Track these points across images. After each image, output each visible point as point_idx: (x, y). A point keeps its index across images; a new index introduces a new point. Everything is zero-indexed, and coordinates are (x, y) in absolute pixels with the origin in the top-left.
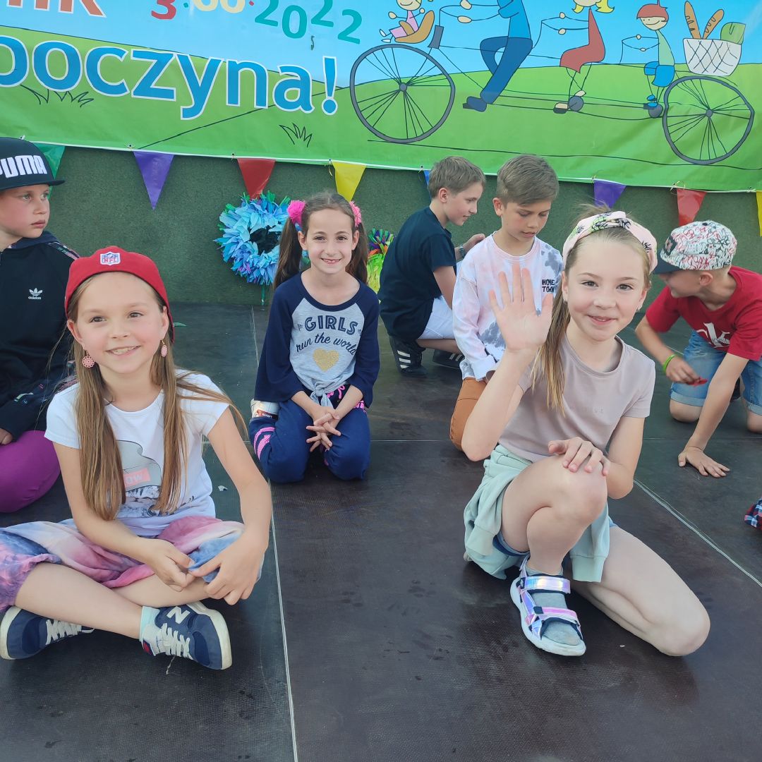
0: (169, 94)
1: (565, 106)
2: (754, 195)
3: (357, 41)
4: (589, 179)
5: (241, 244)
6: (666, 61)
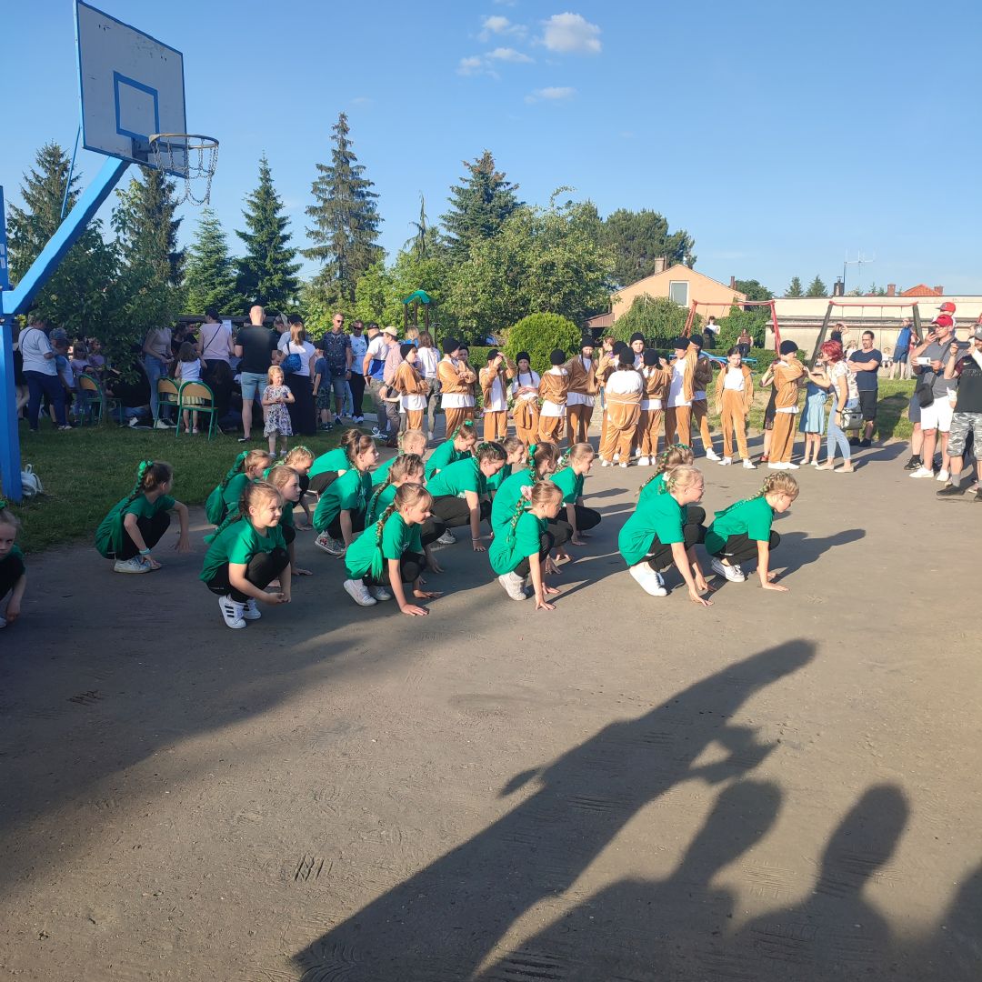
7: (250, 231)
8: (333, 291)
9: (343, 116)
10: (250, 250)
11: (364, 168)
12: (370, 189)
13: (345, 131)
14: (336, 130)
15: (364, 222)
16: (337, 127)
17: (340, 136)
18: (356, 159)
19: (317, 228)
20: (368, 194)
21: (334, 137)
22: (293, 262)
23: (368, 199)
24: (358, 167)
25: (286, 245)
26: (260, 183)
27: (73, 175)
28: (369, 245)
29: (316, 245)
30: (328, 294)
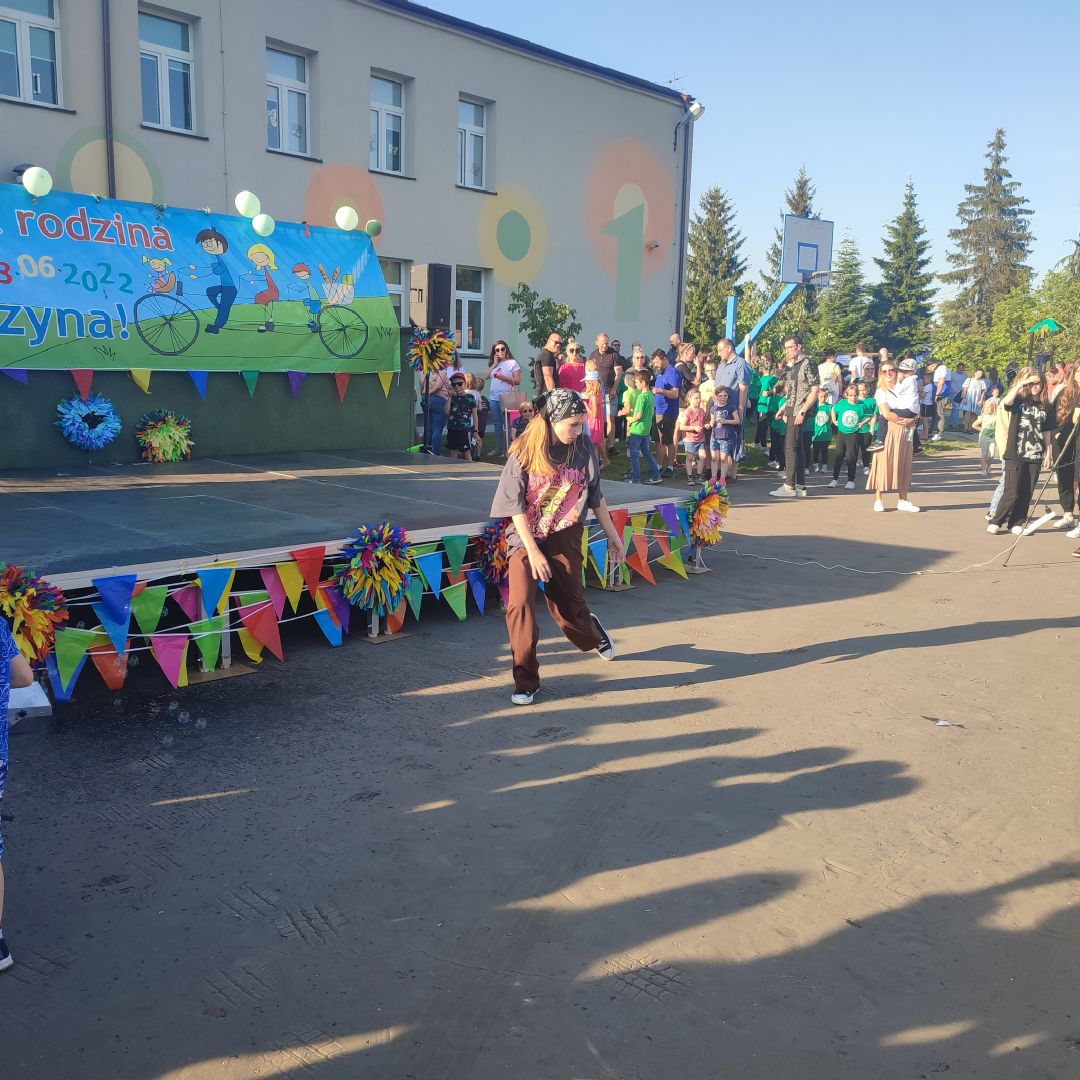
0: (20, 331)
1: (263, 328)
2: (377, 374)
3: (131, 292)
4: (284, 370)
5: (77, 424)
6: (315, 297)
7: (888, 258)
8: (969, 316)
9: (1001, 132)
10: (886, 277)
11: (1019, 184)
12: (1023, 206)
13: (1000, 145)
14: (991, 148)
15: (1013, 242)
16: (993, 144)
17: (994, 154)
18: (1010, 176)
19: (958, 251)
20: (1021, 211)
21: (987, 156)
22: (929, 287)
23: (1020, 217)
24: (1012, 184)
25: (924, 271)
26: (904, 209)
27: (729, 214)
28: (1015, 266)
29: (956, 269)
30: (963, 319)
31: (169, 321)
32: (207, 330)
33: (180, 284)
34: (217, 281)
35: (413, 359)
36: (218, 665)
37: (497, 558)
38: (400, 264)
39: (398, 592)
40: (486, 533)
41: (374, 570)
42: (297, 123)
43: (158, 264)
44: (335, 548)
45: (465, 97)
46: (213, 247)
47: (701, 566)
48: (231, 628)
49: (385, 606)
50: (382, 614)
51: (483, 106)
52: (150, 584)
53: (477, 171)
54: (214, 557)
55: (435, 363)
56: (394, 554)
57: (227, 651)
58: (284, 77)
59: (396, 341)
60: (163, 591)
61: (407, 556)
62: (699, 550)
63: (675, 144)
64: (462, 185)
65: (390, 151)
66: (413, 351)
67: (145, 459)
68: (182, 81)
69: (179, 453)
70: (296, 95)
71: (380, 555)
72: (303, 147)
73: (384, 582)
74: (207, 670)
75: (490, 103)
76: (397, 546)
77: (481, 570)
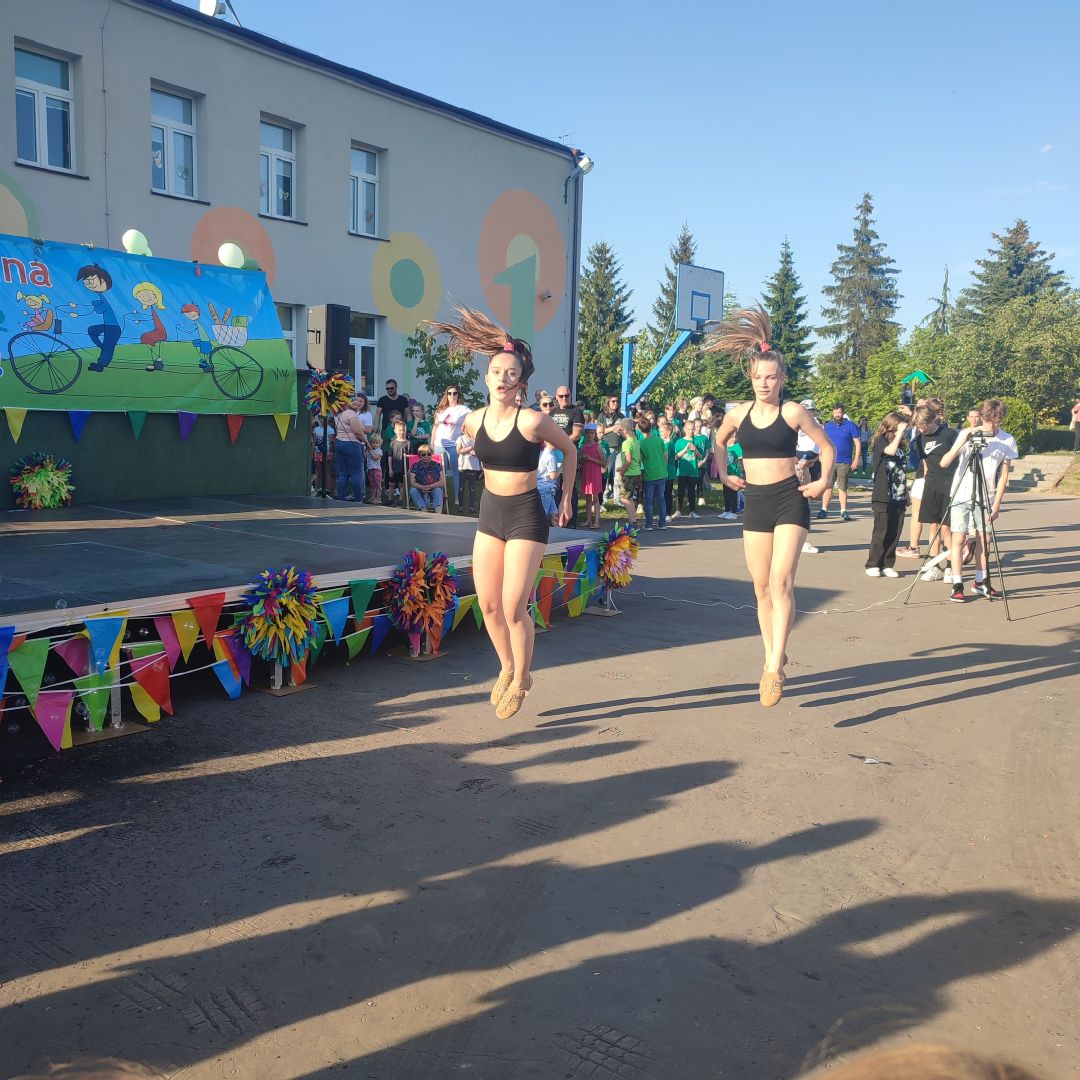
1: (153, 367)
2: (273, 416)
3: (5, 330)
4: (174, 411)
6: (204, 339)
8: (844, 368)
9: (867, 196)
11: (886, 245)
12: (890, 266)
13: (868, 209)
14: (860, 210)
15: (882, 299)
16: (861, 207)
17: (862, 217)
18: (878, 237)
19: (832, 306)
20: (889, 271)
21: (856, 219)
22: (806, 341)
23: (887, 275)
24: (879, 245)
25: (801, 324)
26: (781, 266)
27: (616, 267)
28: (884, 323)
29: (832, 324)
30: (839, 371)
31: (47, 358)
32: (89, 369)
33: (58, 323)
34: (99, 319)
35: (312, 401)
36: (107, 722)
37: (408, 603)
38: (290, 309)
39: (302, 640)
40: (396, 576)
41: (278, 618)
42: (182, 164)
43: (35, 301)
44: (237, 594)
45: (357, 145)
46: (96, 284)
47: (612, 608)
48: (122, 682)
49: (289, 656)
50: (286, 665)
51: (375, 154)
52: (31, 636)
53: (370, 218)
54: (103, 606)
55: (334, 406)
56: (299, 599)
57: (117, 707)
58: (170, 120)
59: (293, 383)
60: (44, 645)
61: (313, 602)
62: (610, 593)
63: (566, 197)
64: (354, 232)
65: (281, 197)
66: (311, 394)
67: (21, 506)
68: (61, 120)
69: (57, 499)
70: (182, 138)
71: (284, 601)
72: (190, 189)
73: (288, 629)
74: (93, 730)
75: (382, 151)
76: (302, 592)
77: (390, 616)
